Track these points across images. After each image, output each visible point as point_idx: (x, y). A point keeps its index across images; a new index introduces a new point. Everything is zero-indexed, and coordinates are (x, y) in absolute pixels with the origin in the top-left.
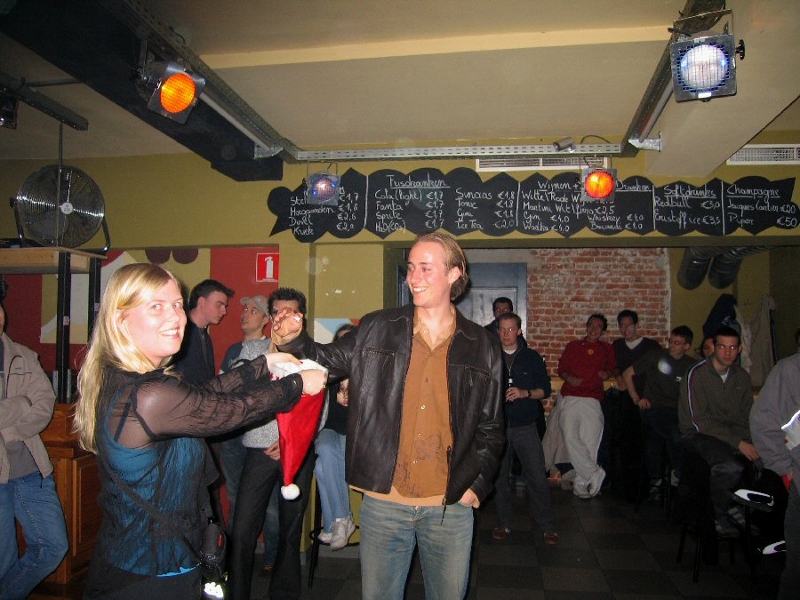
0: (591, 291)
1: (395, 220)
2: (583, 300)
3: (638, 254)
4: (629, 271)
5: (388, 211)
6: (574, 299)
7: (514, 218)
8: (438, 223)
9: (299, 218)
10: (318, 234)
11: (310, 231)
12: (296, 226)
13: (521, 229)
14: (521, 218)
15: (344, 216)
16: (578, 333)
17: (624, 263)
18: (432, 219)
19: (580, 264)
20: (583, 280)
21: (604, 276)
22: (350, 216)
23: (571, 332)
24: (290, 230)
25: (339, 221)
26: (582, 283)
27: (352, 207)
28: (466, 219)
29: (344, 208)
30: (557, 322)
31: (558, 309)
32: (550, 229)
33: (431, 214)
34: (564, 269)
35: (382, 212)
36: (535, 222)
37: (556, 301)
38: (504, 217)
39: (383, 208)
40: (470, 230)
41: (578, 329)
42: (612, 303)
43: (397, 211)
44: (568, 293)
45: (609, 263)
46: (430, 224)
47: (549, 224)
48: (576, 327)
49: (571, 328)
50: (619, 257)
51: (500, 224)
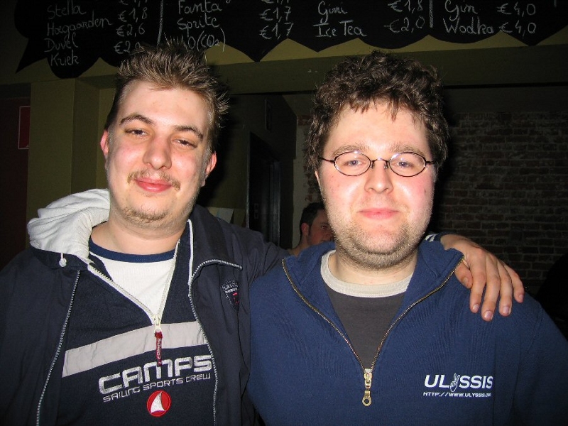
0: (502, 176)
1: (209, 30)
2: (492, 187)
3: (560, 132)
4: (548, 152)
5: (198, 16)
6: (481, 187)
7: (425, 13)
8: (283, 30)
9: (59, 38)
10: (87, 63)
11: (73, 59)
12: (54, 52)
13: (439, 33)
14: (440, 13)
15: (125, 29)
16: (485, 226)
17: (542, 143)
18: (272, 24)
19: (487, 144)
20: (491, 163)
21: (517, 158)
22: (135, 30)
23: (477, 225)
24: (46, 60)
25: (119, 38)
26: (491, 168)
27: (139, 13)
28: (334, 20)
29: (126, 16)
30: (460, 214)
31: (462, 198)
32: (496, 31)
33: (270, 15)
34: (468, 151)
35: (187, 18)
36: (465, 19)
37: (459, 189)
38: (406, 13)
39: (189, 11)
40: (341, 39)
41: (485, 222)
42: (527, 191)
43: (212, 15)
44: (472, 179)
45: (524, 144)
46: (269, 33)
47: (494, 21)
48: (483, 219)
49: (476, 220)
50: (536, 136)
51: (397, 26)
